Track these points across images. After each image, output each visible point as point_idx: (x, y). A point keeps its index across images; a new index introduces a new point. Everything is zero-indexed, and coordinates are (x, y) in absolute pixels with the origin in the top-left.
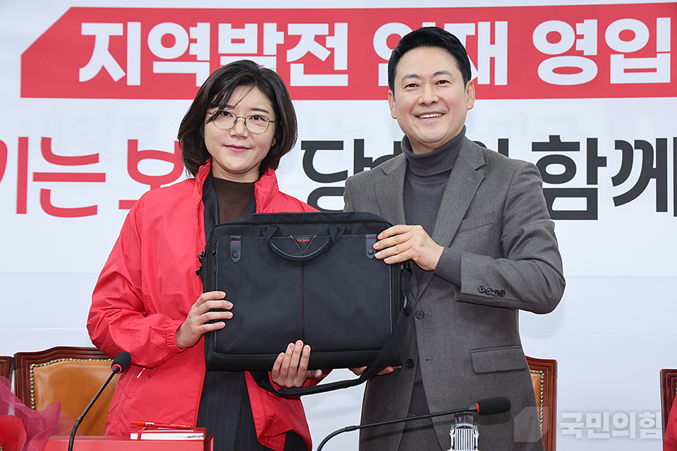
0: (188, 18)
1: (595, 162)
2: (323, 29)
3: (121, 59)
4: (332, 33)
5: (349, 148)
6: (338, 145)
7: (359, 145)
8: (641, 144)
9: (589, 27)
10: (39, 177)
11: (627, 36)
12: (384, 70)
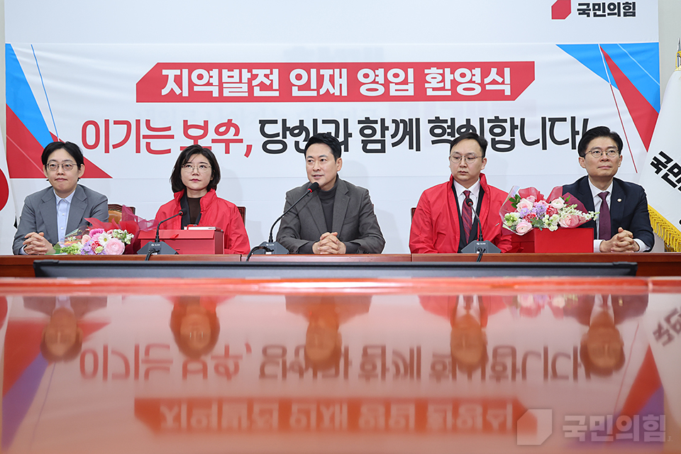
0: (209, 67)
1: (384, 128)
2: (268, 72)
3: (180, 84)
4: (271, 73)
5: (280, 123)
6: (275, 122)
7: (284, 121)
8: (402, 121)
9: (381, 72)
10: (145, 137)
11: (396, 76)
12: (295, 89)
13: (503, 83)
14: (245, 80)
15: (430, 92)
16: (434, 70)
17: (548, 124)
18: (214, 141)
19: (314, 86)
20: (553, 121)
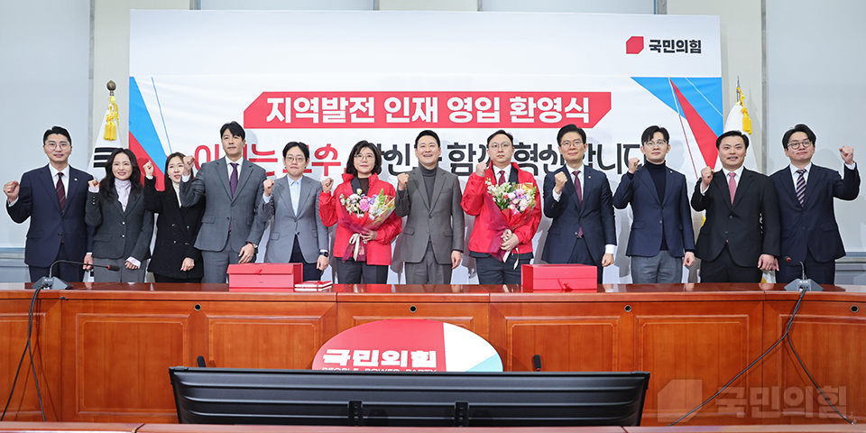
0: (309, 95)
1: (472, 153)
2: (364, 100)
3: (283, 112)
4: (368, 101)
9: (469, 100)
11: (483, 104)
12: (389, 116)
13: (582, 112)
14: (343, 107)
15: (514, 120)
16: (518, 99)
17: (623, 150)
18: (314, 164)
19: (406, 113)
20: (628, 147)
